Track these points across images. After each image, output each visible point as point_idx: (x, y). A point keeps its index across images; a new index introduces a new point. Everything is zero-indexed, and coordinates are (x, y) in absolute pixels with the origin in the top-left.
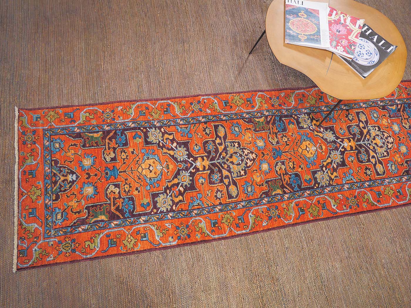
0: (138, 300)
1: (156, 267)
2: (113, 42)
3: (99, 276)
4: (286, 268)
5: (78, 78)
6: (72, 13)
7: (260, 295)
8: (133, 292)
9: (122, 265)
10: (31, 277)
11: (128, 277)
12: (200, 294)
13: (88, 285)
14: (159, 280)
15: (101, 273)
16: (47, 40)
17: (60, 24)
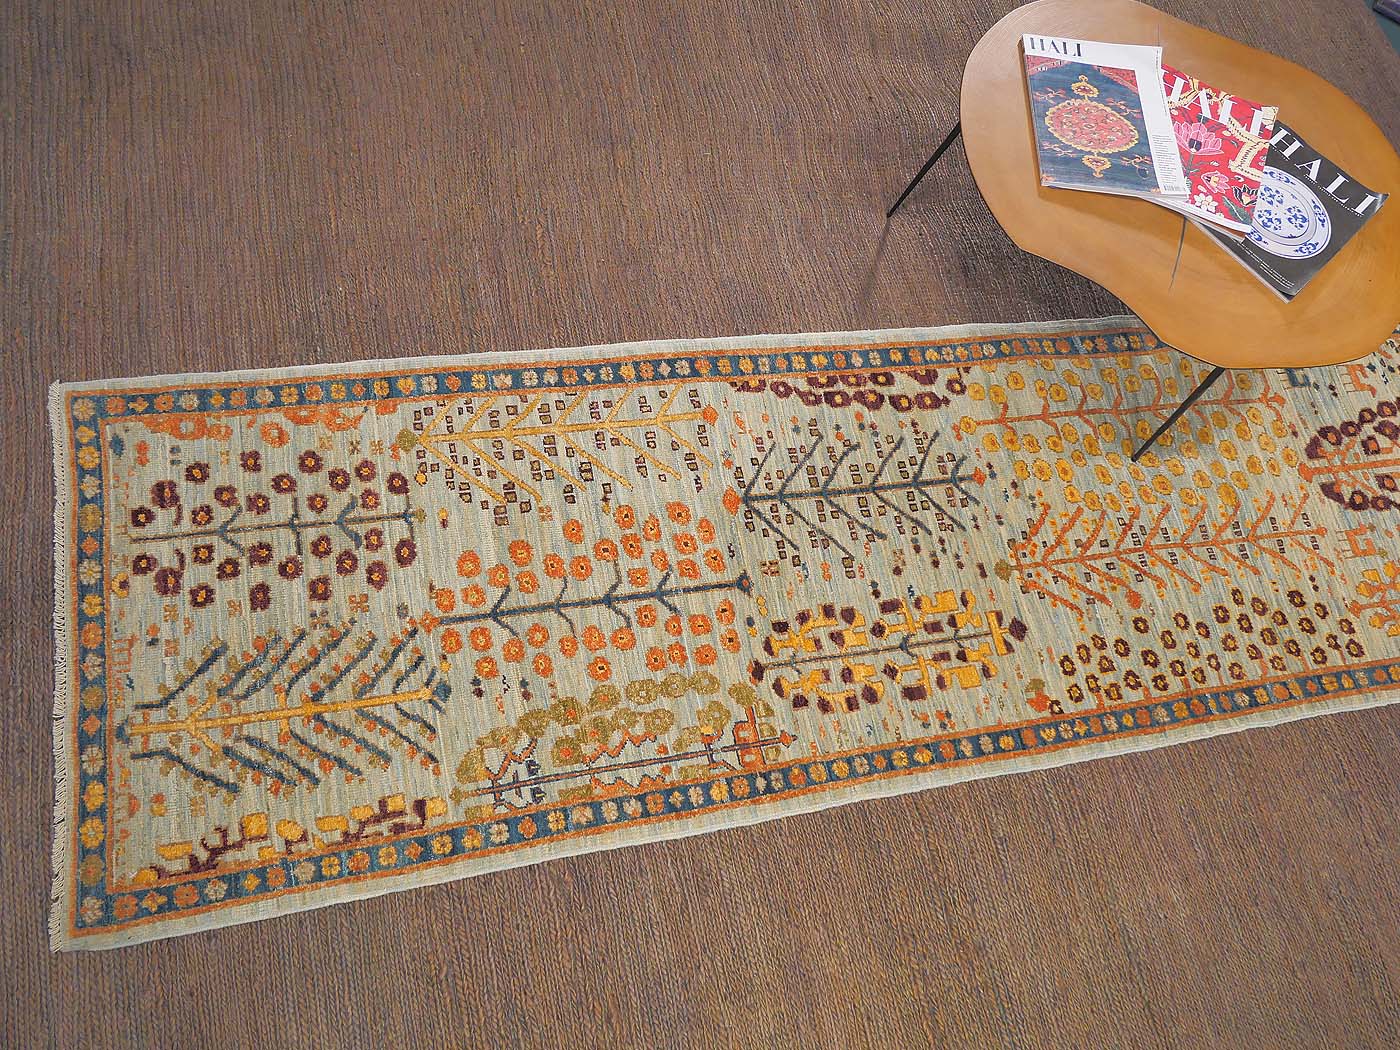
0: (497, 1039)
1: (554, 918)
2: (367, 139)
3: (349, 959)
4: (1002, 909)
5: (248, 263)
6: (217, 35)
7: (925, 1005)
8: (477, 1012)
9: (433, 917)
10: (96, 975)
11: (458, 959)
12: (718, 1008)
13: (312, 995)
14: (567, 964)
15: (357, 950)
16: (128, 127)
17: (172, 74)
